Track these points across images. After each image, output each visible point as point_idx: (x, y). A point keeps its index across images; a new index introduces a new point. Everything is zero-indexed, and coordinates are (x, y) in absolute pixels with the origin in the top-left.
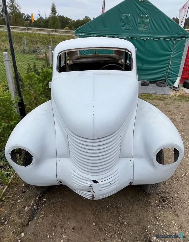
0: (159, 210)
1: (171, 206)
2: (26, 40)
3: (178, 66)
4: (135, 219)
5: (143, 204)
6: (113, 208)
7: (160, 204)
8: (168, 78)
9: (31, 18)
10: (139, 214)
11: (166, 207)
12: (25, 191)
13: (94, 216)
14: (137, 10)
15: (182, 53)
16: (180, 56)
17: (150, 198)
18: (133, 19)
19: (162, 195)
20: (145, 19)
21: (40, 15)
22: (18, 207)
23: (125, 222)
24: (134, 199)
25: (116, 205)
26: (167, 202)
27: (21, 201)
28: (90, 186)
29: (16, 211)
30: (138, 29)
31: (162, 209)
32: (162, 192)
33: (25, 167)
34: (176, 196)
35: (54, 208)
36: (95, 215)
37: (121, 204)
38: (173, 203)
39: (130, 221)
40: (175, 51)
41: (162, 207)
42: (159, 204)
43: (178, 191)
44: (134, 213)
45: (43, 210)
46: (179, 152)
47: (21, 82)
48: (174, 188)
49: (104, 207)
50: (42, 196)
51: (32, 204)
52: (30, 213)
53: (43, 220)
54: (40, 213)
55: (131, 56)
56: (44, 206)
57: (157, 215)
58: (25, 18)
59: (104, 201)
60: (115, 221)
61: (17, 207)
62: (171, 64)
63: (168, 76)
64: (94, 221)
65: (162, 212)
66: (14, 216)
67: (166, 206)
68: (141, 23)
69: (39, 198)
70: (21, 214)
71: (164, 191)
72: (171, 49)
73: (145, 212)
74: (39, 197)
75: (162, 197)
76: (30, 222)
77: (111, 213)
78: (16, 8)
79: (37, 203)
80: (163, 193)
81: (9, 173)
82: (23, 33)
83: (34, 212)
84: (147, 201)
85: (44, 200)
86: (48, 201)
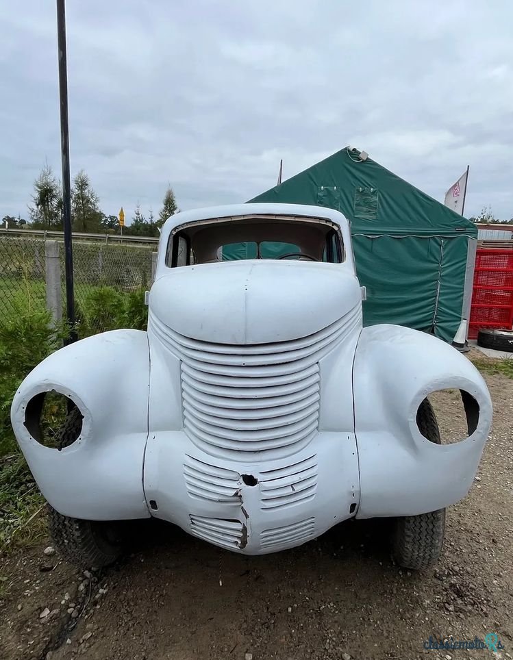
0: (449, 621)
1: (485, 609)
2: (104, 260)
3: (460, 294)
4: (376, 645)
5: (398, 604)
6: (307, 614)
7: (449, 604)
8: (437, 324)
9: (118, 222)
10: (389, 632)
11: (470, 612)
12: (49, 566)
13: (249, 637)
14: (352, 179)
15: (463, 265)
16: (460, 273)
17: (417, 587)
18: (344, 198)
19: (454, 580)
20: (369, 196)
21: (138, 214)
22: (22, 608)
23: (343, 653)
24: (369, 590)
25: (315, 606)
26: (471, 597)
27: (32, 592)
28: (236, 494)
29: (13, 620)
30: (356, 216)
31: (458, 616)
32: (451, 573)
33: (60, 450)
34: (495, 582)
35: (128, 612)
36: (253, 634)
37: (332, 605)
38: (488, 601)
39: (361, 650)
40: (446, 263)
41: (457, 612)
42: (446, 604)
43: (501, 569)
44: (371, 628)
45: (94, 619)
46: (479, 402)
47: (80, 322)
48: (486, 562)
49: (280, 612)
50: (97, 583)
51: (63, 602)
52: (54, 627)
53: (90, 646)
54: (85, 627)
55: (339, 233)
56: (98, 607)
57: (443, 634)
58: (104, 224)
59: (280, 597)
60: (314, 651)
61: (19, 607)
62: (441, 291)
63: (437, 319)
64: (247, 650)
65: (458, 625)
66: (5, 633)
67: (470, 608)
68: (361, 203)
69: (86, 586)
70: (28, 627)
71: (457, 568)
72: (435, 258)
73: (405, 627)
74: (87, 584)
75: (452, 585)
76: (50, 653)
77: (302, 628)
78: (88, 201)
79: (80, 600)
80: (454, 575)
81: (12, 521)
82: (98, 248)
83: (66, 627)
84: (409, 595)
85: (101, 591)
86: (113, 594)
